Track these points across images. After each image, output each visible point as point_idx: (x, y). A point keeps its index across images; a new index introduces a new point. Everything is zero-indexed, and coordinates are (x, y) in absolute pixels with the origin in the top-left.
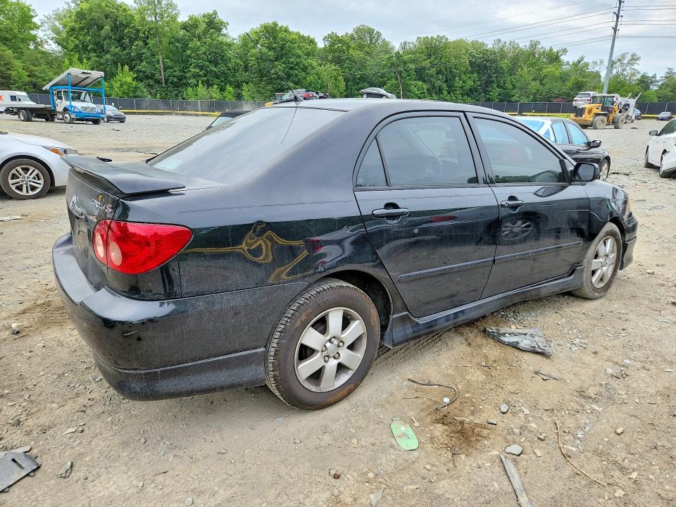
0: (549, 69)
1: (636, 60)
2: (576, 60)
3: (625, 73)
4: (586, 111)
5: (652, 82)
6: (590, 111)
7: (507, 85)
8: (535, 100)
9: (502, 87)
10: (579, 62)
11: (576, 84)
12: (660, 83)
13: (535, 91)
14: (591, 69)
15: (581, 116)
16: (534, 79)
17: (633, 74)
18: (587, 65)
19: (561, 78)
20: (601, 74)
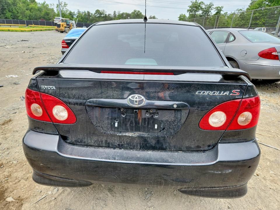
0: (32, 6)
1: (66, 5)
2: (43, 3)
3: (64, 10)
4: (61, 25)
5: (74, 15)
6: (63, 26)
7: (14, 11)
8: (30, 19)
9: (12, 12)
10: (44, 3)
11: (46, 13)
12: (77, 15)
13: (29, 15)
14: (50, 7)
15: (60, 28)
16: (27, 9)
17: (67, 11)
18: (47, 5)
19: (39, 10)
20: (54, 9)
